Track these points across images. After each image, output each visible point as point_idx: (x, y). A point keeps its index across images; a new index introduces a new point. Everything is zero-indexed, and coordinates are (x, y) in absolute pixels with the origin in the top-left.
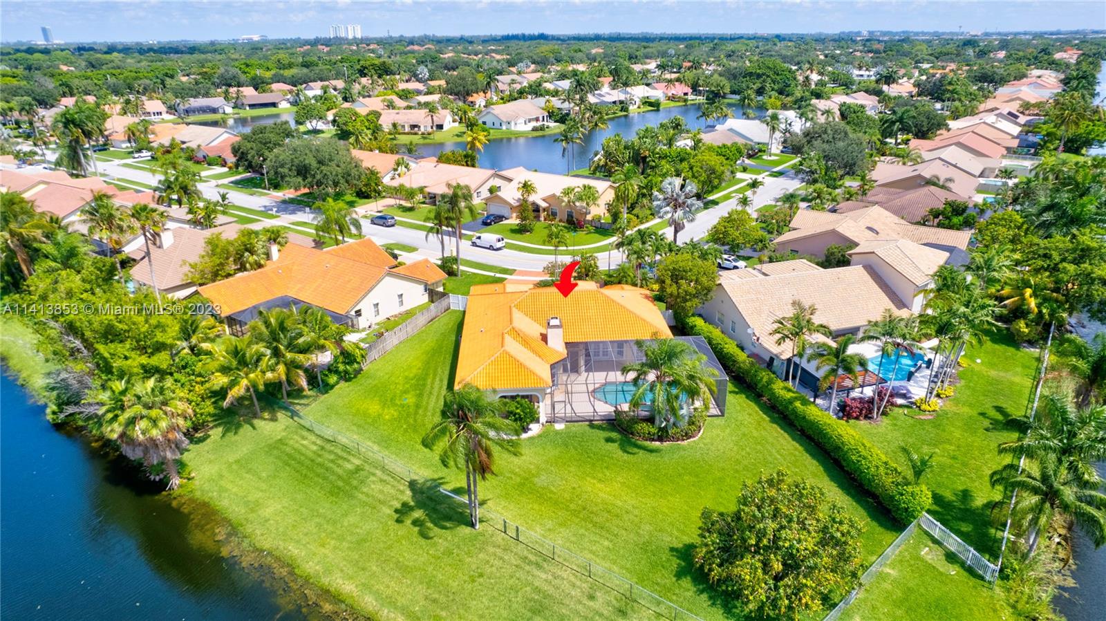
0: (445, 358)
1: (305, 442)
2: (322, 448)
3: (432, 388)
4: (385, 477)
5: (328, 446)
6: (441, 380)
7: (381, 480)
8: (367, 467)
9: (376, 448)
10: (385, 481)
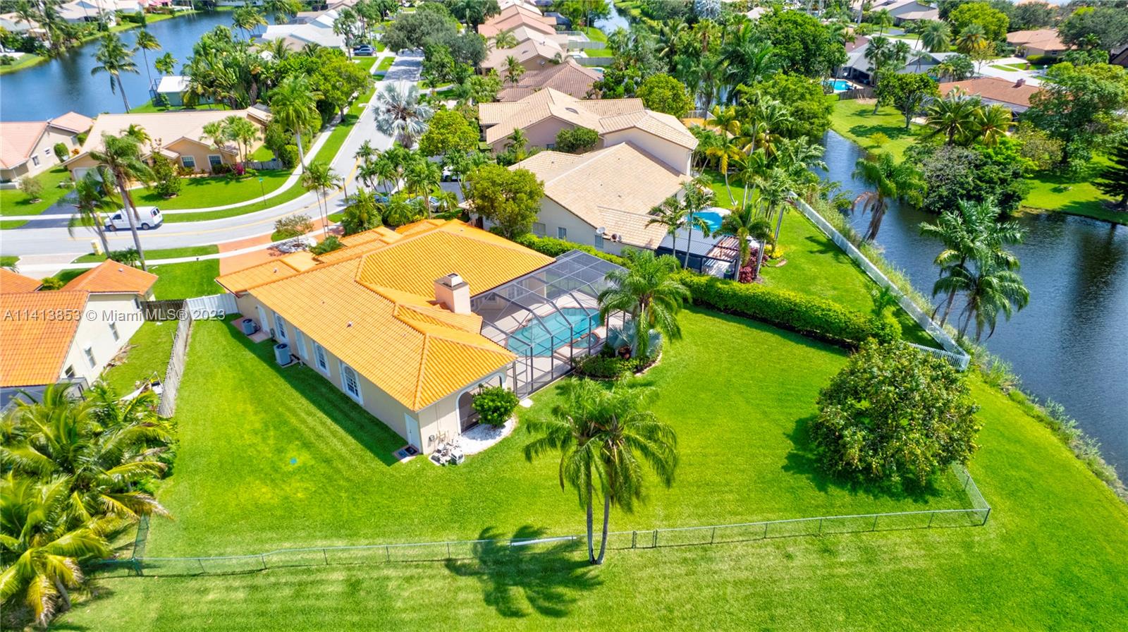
0: (276, 385)
1: (211, 597)
2: (254, 588)
3: (313, 429)
4: (408, 572)
5: (259, 580)
6: (310, 414)
7: (408, 579)
8: (361, 575)
9: (340, 544)
10: (412, 577)
